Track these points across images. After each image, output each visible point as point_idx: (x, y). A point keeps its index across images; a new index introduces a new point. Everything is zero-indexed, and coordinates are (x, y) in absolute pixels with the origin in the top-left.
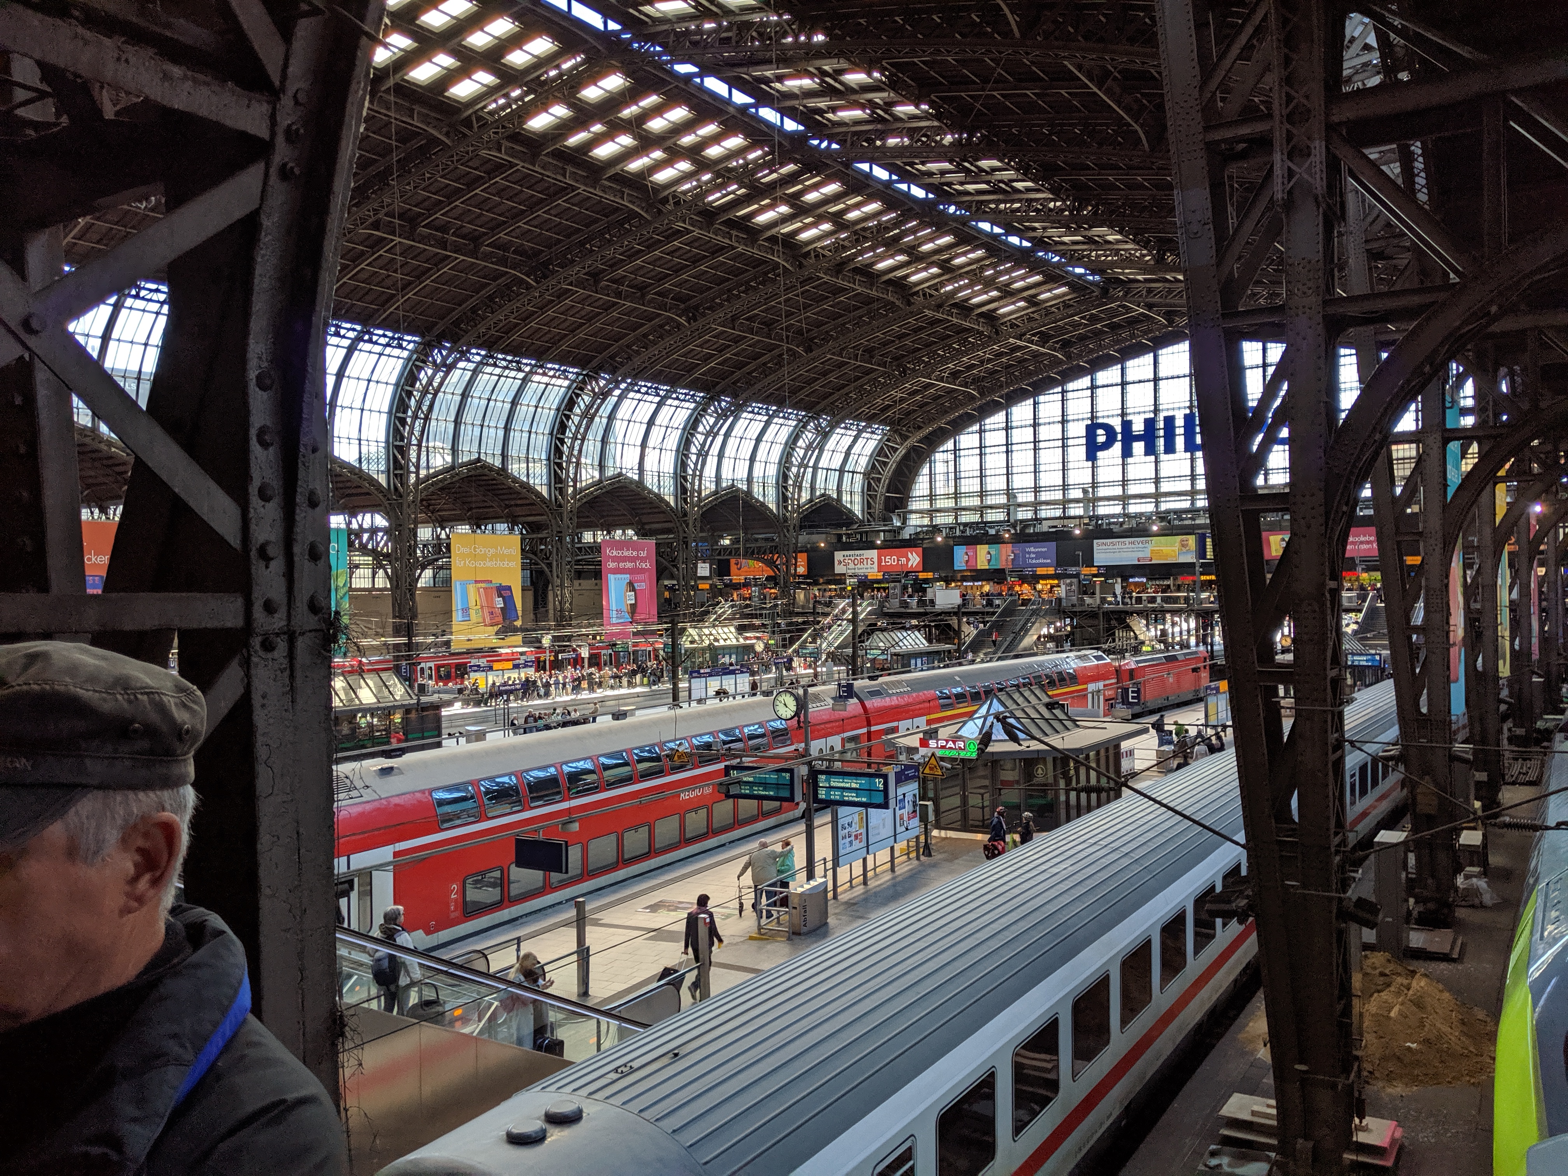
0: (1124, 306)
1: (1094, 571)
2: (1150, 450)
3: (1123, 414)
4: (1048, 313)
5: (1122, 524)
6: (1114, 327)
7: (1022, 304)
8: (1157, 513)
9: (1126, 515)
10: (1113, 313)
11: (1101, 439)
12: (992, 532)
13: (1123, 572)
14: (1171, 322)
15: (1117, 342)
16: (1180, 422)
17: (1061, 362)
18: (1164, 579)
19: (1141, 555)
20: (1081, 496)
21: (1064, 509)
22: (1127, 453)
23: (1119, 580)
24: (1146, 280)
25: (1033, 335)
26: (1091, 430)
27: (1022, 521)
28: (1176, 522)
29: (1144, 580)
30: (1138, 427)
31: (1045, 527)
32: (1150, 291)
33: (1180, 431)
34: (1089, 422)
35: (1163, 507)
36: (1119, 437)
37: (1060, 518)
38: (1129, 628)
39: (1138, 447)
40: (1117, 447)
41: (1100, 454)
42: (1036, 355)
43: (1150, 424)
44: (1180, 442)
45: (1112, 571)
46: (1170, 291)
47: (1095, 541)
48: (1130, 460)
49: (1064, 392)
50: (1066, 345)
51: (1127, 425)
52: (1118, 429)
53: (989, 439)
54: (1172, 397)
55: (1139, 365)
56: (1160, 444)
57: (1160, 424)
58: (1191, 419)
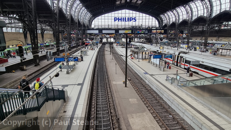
2: (121, 21)
3: (118, 17)
11: (116, 19)
16: (124, 18)
19: (124, 32)
22: (119, 21)
26: (115, 18)
27: (110, 28)
29: (124, 35)
30: (120, 18)
34: (115, 17)
37: (114, 28)
39: (120, 20)
43: (121, 18)
47: (119, 30)
48: (119, 22)
53: (102, 18)
54: (123, 16)
55: (120, 12)
56: (122, 20)
57: (122, 18)
58: (125, 18)
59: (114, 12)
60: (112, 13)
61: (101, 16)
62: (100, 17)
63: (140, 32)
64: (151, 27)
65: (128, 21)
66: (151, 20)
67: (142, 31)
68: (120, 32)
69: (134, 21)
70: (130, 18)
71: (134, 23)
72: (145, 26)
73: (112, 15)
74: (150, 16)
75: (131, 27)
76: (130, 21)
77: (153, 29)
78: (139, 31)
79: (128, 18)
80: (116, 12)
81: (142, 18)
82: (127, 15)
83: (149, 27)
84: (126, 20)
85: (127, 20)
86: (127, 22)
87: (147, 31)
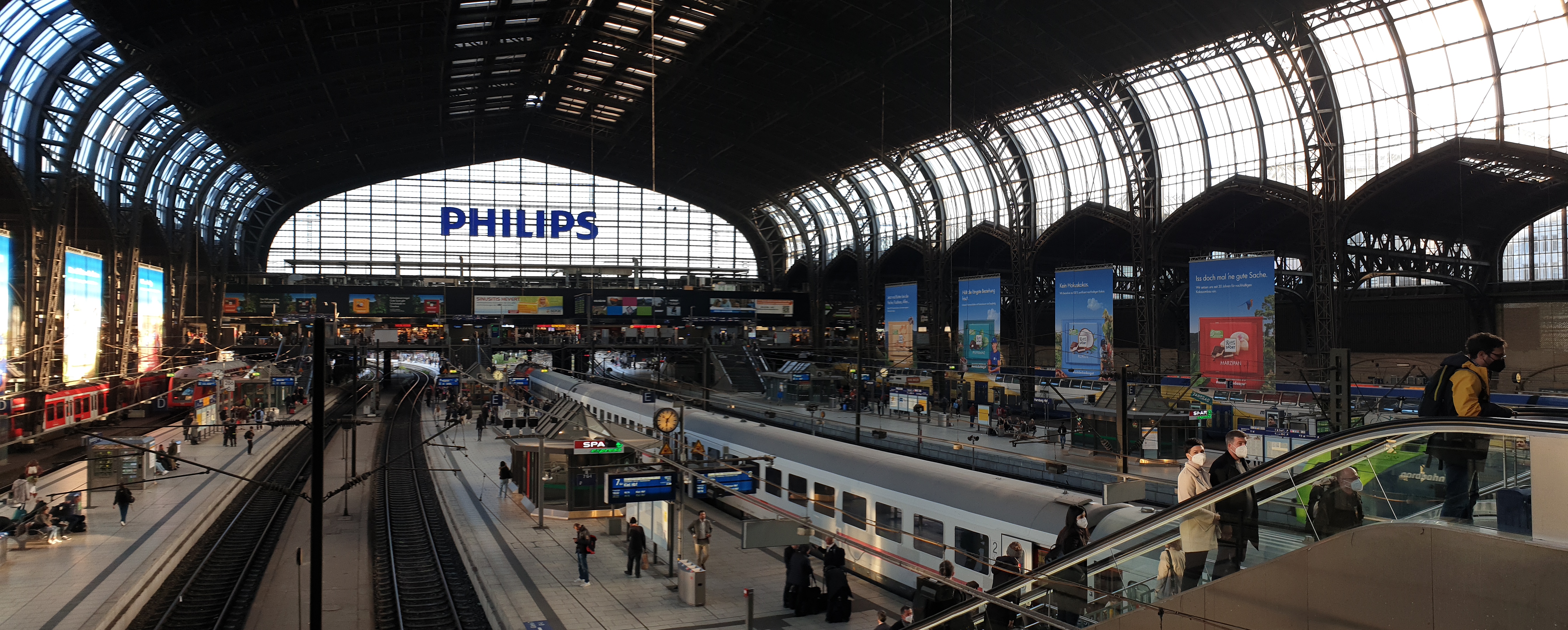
1: (477, 318)
2: (492, 233)
3: (470, 204)
11: (454, 219)
13: (497, 320)
16: (513, 215)
18: (525, 325)
19: (510, 308)
22: (474, 232)
26: (446, 212)
27: (409, 277)
29: (513, 326)
30: (483, 214)
31: (425, 283)
33: (513, 221)
36: (467, 220)
39: (483, 229)
40: (466, 227)
41: (452, 231)
43: (492, 213)
45: (486, 319)
47: (476, 297)
48: (475, 238)
49: (421, 179)
51: (474, 212)
52: (467, 214)
53: (352, 207)
54: (508, 196)
55: (482, 170)
56: (499, 229)
57: (499, 215)
58: (521, 214)
59: (439, 174)
60: (425, 176)
61: (341, 196)
62: (332, 205)
63: (625, 310)
64: (703, 276)
65: (540, 234)
66: (701, 235)
67: (640, 303)
68: (484, 306)
69: (580, 236)
70: (555, 215)
71: (583, 248)
72: (666, 270)
73: (428, 193)
74: (693, 207)
75: (560, 274)
76: (555, 235)
77: (716, 287)
78: (620, 304)
79: (540, 214)
80: (452, 173)
81: (636, 215)
82: (534, 197)
83: (694, 280)
84: (528, 229)
85: (531, 229)
86: (534, 239)
87: (675, 301)
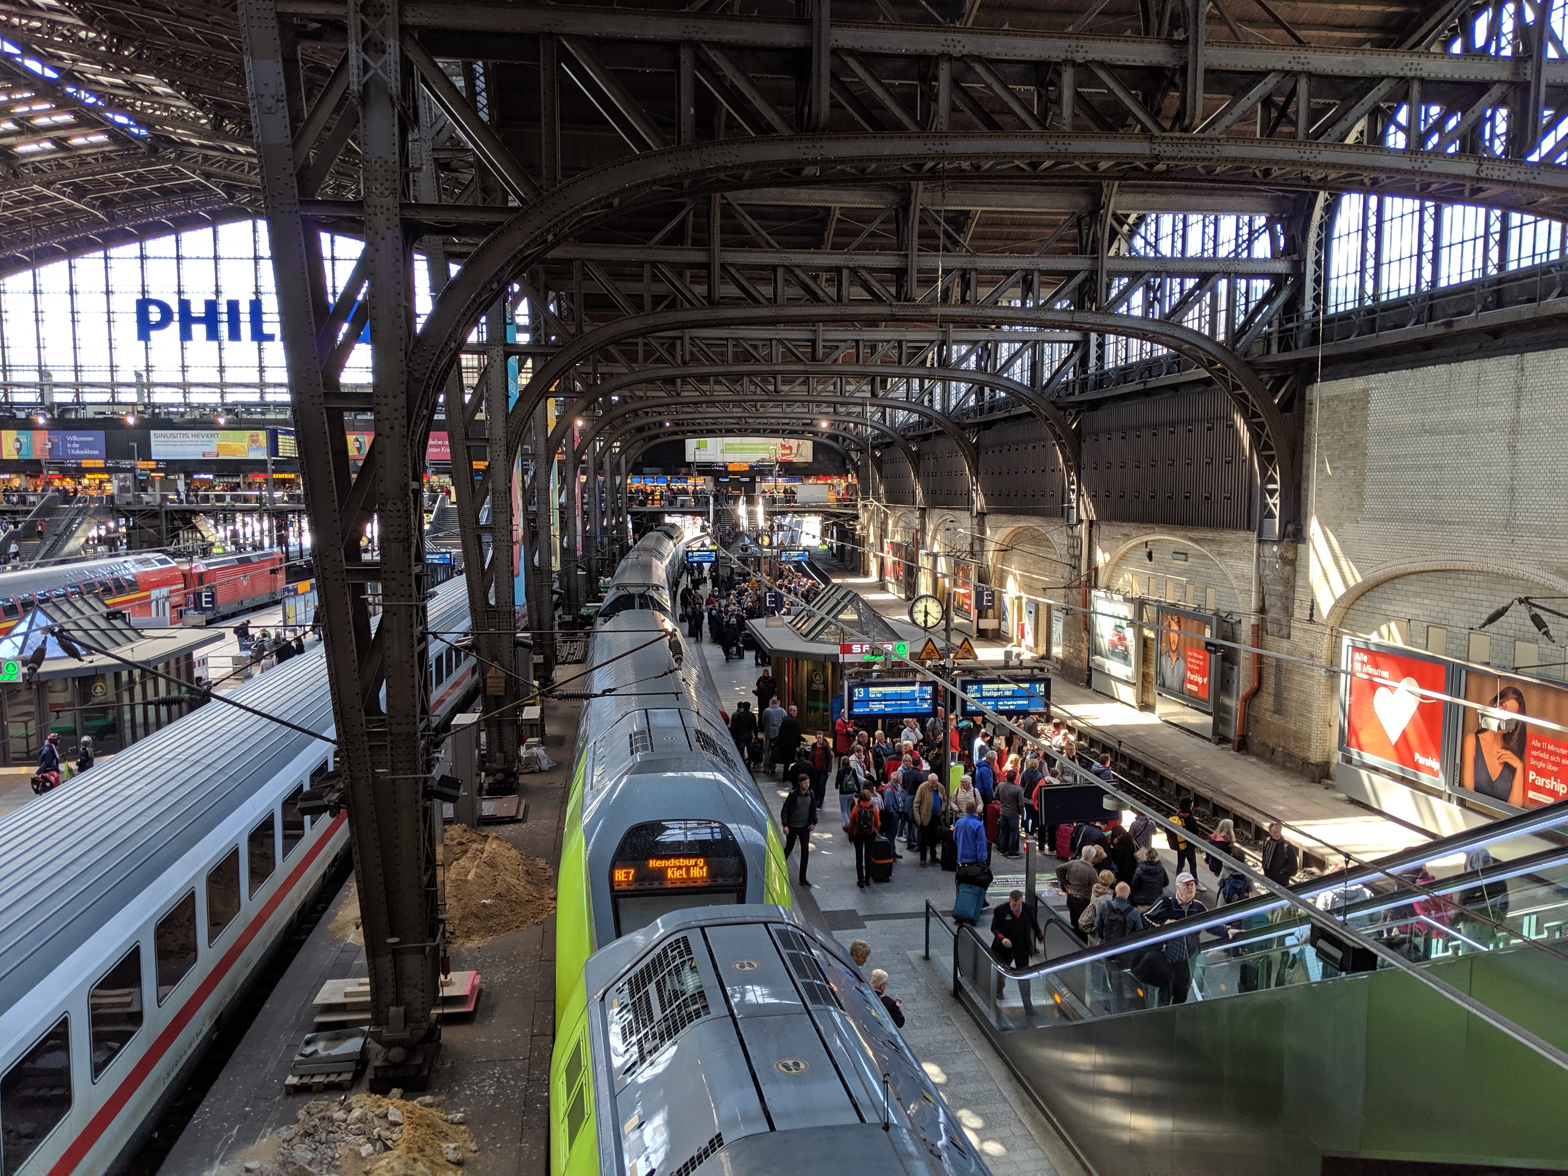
0: (176, 170)
1: (152, 465)
2: (213, 334)
3: (180, 292)
4: (82, 161)
5: (182, 415)
6: (166, 192)
7: (48, 145)
8: (223, 404)
9: (187, 405)
10: (163, 176)
11: (155, 317)
12: (21, 415)
13: (188, 468)
14: (231, 197)
15: (169, 210)
16: (245, 309)
17: (101, 223)
18: (232, 476)
19: (206, 449)
20: (133, 379)
21: (113, 393)
22: (186, 335)
23: (182, 476)
24: (202, 146)
25: (64, 185)
26: (143, 305)
27: (60, 405)
28: (245, 416)
29: (211, 477)
30: (198, 309)
31: (90, 413)
32: (206, 158)
33: (245, 317)
34: (140, 297)
35: (230, 399)
37: (108, 403)
38: (195, 529)
39: (199, 330)
40: (174, 327)
41: (153, 334)
42: (70, 211)
43: (211, 306)
44: (246, 328)
45: (172, 466)
46: (230, 163)
47: (152, 432)
48: (188, 344)
49: (106, 258)
50: (106, 204)
51: (184, 305)
52: (175, 307)
55: (197, 240)
56: (224, 330)
57: (223, 308)
58: (256, 307)
59: (134, 249)
60: (112, 252)
68: (166, 446)
73: (117, 278)
80: (152, 247)
